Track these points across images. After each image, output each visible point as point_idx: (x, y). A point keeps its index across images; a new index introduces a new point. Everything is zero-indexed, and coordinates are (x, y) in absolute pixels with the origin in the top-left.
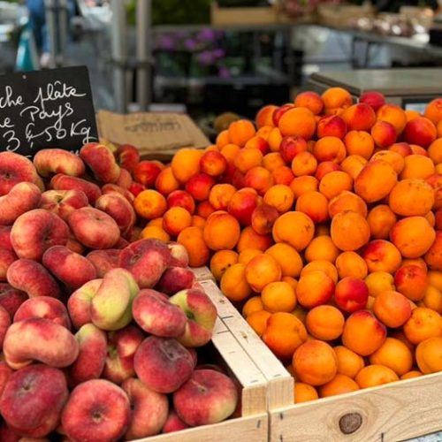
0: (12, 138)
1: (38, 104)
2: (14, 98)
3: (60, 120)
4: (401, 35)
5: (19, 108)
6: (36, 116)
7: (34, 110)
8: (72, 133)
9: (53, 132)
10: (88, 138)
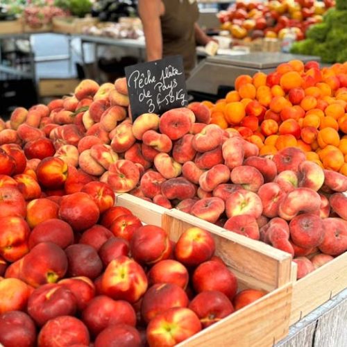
0: (151, 104)
1: (162, 81)
2: (151, 78)
3: (171, 91)
4: (127, 37)
5: (154, 84)
6: (161, 88)
7: (160, 85)
8: (177, 98)
9: (169, 98)
10: (183, 101)
